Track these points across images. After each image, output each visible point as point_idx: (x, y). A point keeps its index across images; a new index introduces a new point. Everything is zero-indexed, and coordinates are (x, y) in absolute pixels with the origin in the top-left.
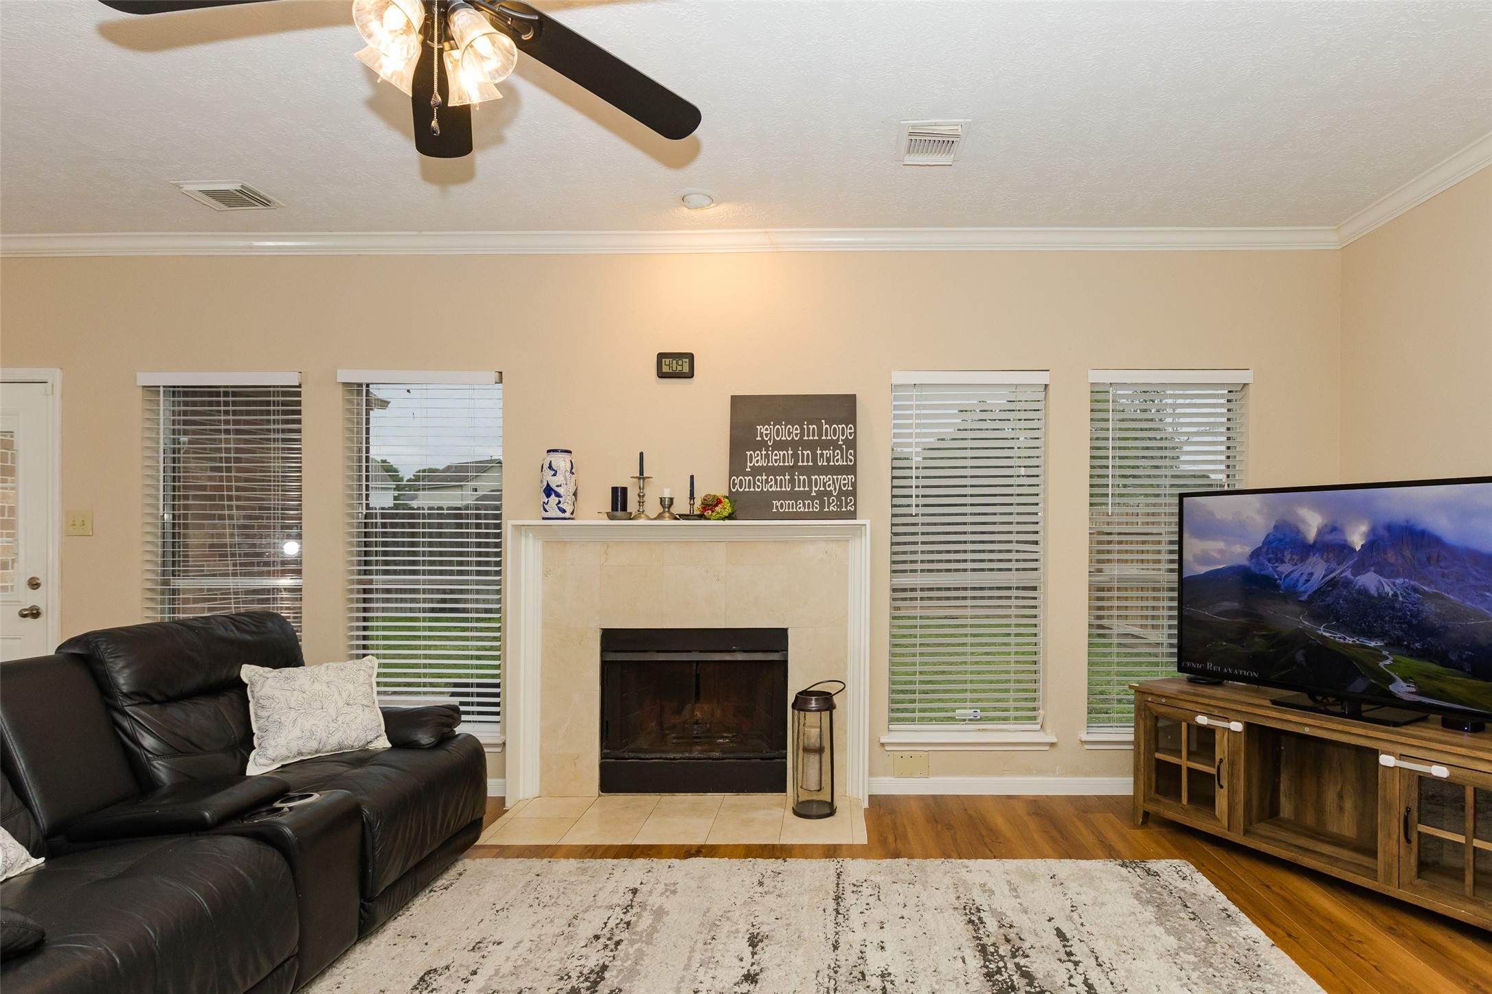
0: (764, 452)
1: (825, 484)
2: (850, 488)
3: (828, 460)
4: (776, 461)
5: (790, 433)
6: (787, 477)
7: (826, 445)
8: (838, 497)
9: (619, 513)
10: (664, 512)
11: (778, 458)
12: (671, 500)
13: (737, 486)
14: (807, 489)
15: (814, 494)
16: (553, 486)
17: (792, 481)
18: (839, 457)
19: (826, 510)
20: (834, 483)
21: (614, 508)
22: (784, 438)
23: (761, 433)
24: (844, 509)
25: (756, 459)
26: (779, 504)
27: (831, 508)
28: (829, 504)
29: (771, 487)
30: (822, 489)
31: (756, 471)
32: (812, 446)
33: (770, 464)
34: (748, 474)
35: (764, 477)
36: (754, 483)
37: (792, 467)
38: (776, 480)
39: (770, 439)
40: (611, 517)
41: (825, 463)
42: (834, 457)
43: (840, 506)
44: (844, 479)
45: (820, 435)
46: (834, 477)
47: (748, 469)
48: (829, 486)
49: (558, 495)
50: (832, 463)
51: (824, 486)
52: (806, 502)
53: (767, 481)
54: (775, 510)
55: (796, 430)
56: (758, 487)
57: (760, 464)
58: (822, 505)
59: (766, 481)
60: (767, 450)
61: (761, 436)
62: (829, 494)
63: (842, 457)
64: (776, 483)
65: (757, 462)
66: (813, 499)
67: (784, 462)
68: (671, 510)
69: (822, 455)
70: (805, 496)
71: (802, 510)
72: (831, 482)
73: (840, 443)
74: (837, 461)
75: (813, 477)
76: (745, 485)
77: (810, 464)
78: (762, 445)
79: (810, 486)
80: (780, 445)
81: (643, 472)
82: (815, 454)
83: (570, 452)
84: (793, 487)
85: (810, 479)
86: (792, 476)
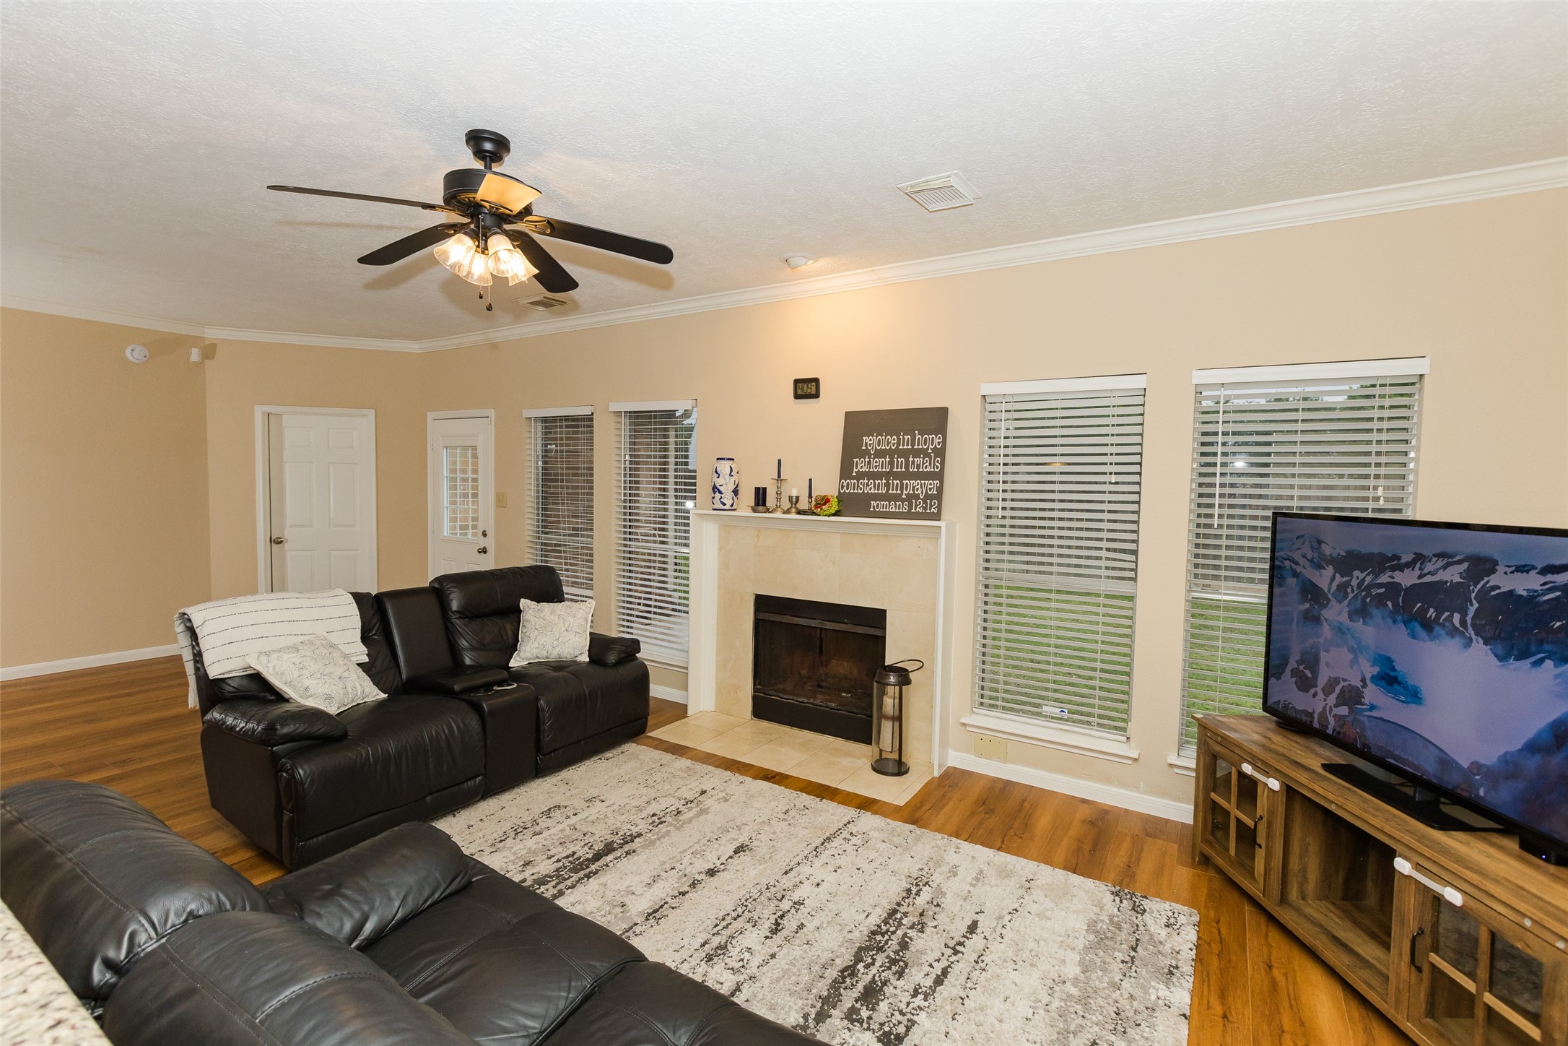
0: (867, 460)
1: (914, 488)
2: (935, 492)
3: (918, 467)
4: (876, 467)
5: (888, 443)
6: (884, 481)
7: (916, 453)
8: (924, 501)
9: (761, 508)
10: (791, 507)
11: (880, 465)
12: (797, 498)
13: (845, 488)
14: (899, 492)
15: (904, 496)
16: (718, 486)
17: (887, 485)
18: (928, 464)
19: (913, 511)
20: (921, 487)
21: (757, 504)
22: (883, 448)
23: (866, 443)
24: (928, 511)
25: (861, 465)
26: (875, 505)
27: (918, 509)
28: (916, 506)
29: (871, 489)
30: (911, 492)
31: (861, 476)
32: (905, 454)
33: (871, 470)
34: (854, 478)
35: (866, 481)
36: (858, 486)
37: (888, 473)
38: (875, 483)
39: (872, 449)
40: (755, 511)
41: (916, 470)
42: (923, 464)
43: (925, 508)
44: (931, 484)
45: (913, 445)
46: (923, 482)
47: (854, 474)
48: (917, 489)
49: (720, 492)
50: (921, 470)
51: (913, 490)
52: (898, 503)
53: (868, 485)
54: (872, 509)
55: (893, 440)
56: (861, 489)
57: (863, 470)
58: (910, 507)
59: (867, 483)
60: (870, 458)
61: (866, 446)
62: (917, 497)
63: (930, 464)
64: (874, 486)
65: (861, 467)
66: (903, 501)
67: (882, 468)
68: (797, 506)
69: (913, 462)
70: (896, 498)
71: (894, 510)
72: (919, 486)
73: (930, 451)
74: (926, 467)
75: (905, 482)
76: (852, 487)
77: (903, 470)
78: (867, 453)
79: (902, 490)
80: (880, 454)
81: (779, 476)
82: (907, 462)
83: (733, 459)
84: (888, 490)
85: (902, 484)
86: (888, 480)
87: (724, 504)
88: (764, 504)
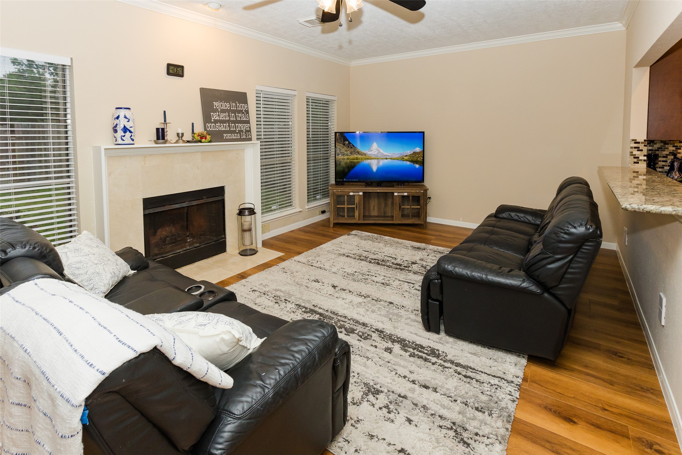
0: (217, 114)
1: (240, 127)
2: (249, 129)
4: (222, 117)
5: (226, 106)
6: (227, 124)
7: (239, 112)
8: (245, 132)
9: (161, 141)
10: (179, 139)
11: (223, 116)
12: (183, 134)
13: (209, 128)
14: (235, 129)
15: (237, 131)
16: (128, 127)
17: (229, 126)
18: (244, 117)
19: (242, 137)
20: (243, 127)
21: (158, 138)
22: (224, 108)
23: (215, 105)
24: (248, 137)
26: (226, 136)
27: (244, 137)
28: (243, 135)
29: (222, 128)
30: (240, 129)
31: (216, 122)
32: (234, 112)
33: (220, 119)
34: (212, 123)
35: (219, 124)
36: (216, 127)
37: (228, 120)
38: (223, 125)
39: (219, 108)
40: (157, 143)
41: (240, 119)
42: (242, 117)
43: (246, 136)
44: (246, 126)
45: (237, 108)
46: (243, 125)
47: (213, 121)
49: (130, 132)
50: (242, 119)
52: (235, 134)
53: (220, 126)
54: (225, 138)
55: (228, 105)
56: (217, 128)
57: (216, 118)
59: (220, 125)
60: (218, 113)
61: (216, 107)
62: (242, 131)
64: (224, 127)
65: (216, 117)
66: (237, 133)
67: (225, 118)
68: (183, 139)
69: (238, 116)
70: (234, 132)
71: (234, 138)
73: (244, 111)
75: (236, 125)
76: (211, 127)
77: (235, 119)
78: (216, 111)
80: (223, 111)
82: (236, 115)
84: (230, 128)
85: (235, 125)
86: (229, 124)
88: (163, 138)
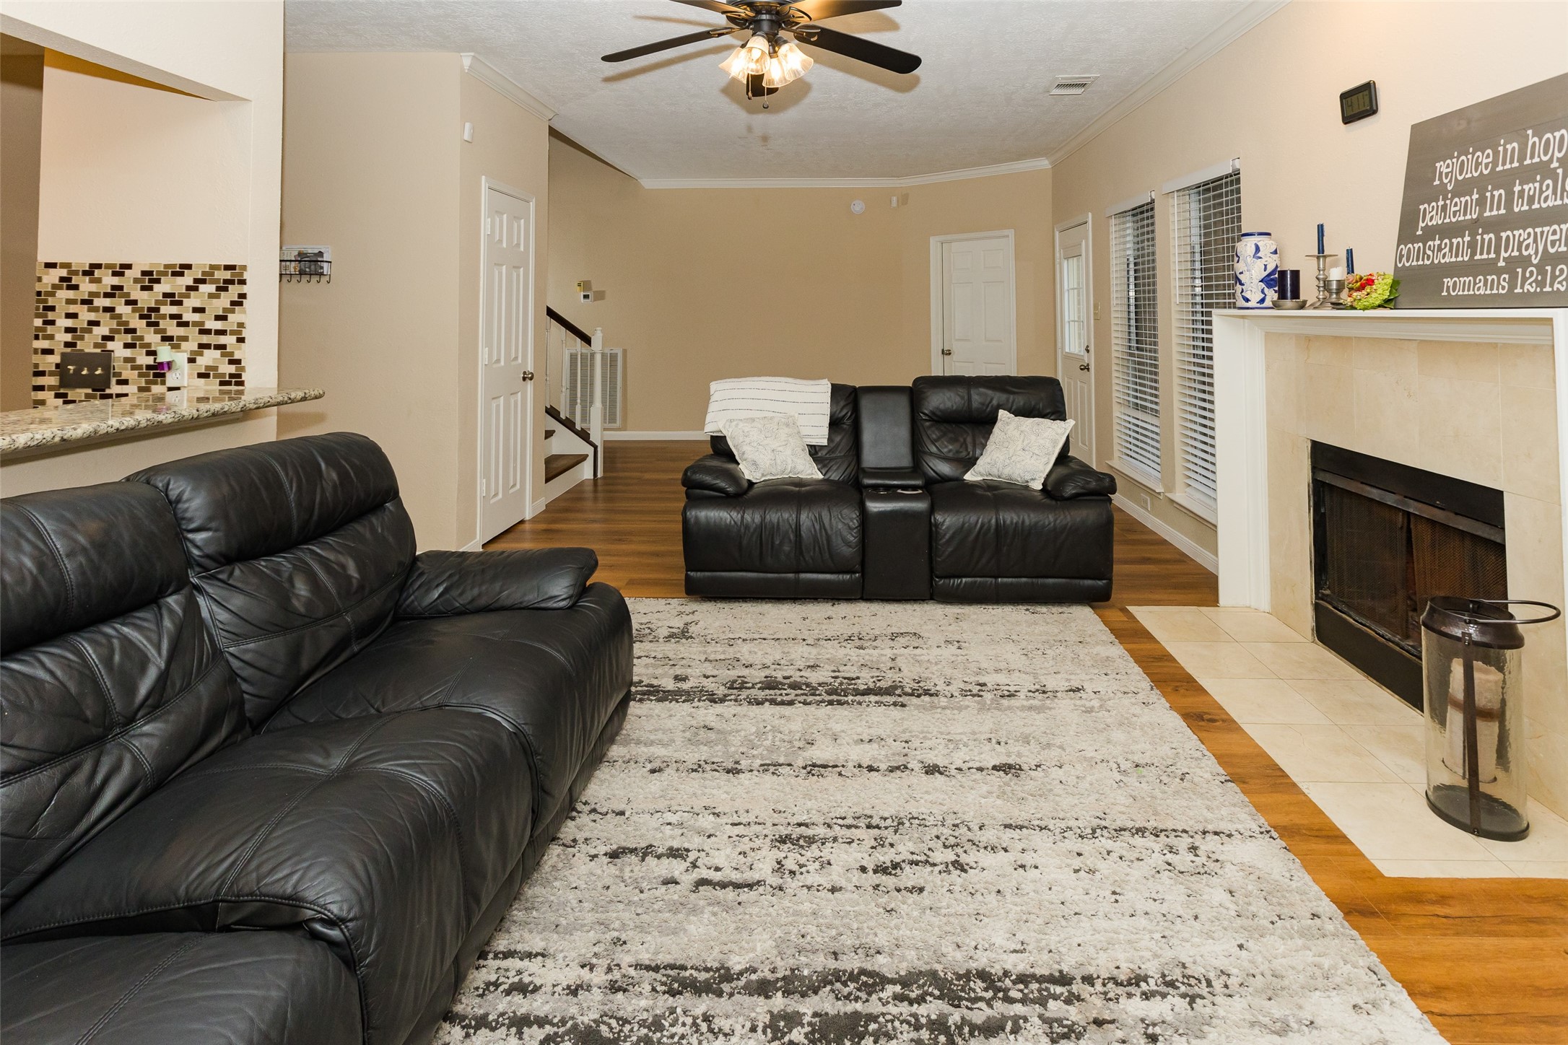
0: (1441, 203)
1: (1520, 244)
2: (1563, 249)
3: (1531, 200)
4: (1455, 213)
5: (1478, 164)
6: (1467, 239)
7: (1527, 174)
8: (1541, 269)
9: (1289, 303)
11: (1458, 209)
13: (1404, 259)
14: (1492, 255)
15: (1502, 264)
17: (1472, 245)
18: (1550, 192)
19: (1518, 290)
20: (1535, 241)
22: (1469, 175)
23: (1441, 173)
24: (1548, 289)
25: (1432, 216)
26: (1451, 284)
27: (1527, 287)
28: (1524, 279)
29: (1444, 256)
30: (1516, 253)
31: (1430, 233)
32: (1507, 179)
33: (1447, 220)
34: (1418, 239)
35: (1437, 242)
36: (1424, 253)
37: (1476, 221)
38: (1452, 244)
39: (1450, 181)
40: (1279, 307)
41: (1525, 207)
42: (1541, 192)
43: (1541, 284)
44: (1554, 233)
45: (1522, 158)
46: (1538, 230)
47: (1419, 232)
48: (1527, 247)
50: (1536, 206)
51: (1519, 249)
52: (1490, 278)
53: (1440, 249)
54: (1445, 293)
55: (1485, 157)
56: (1429, 258)
57: (1434, 222)
58: (1512, 285)
59: (1440, 246)
60: (1445, 198)
61: (1440, 179)
62: (1525, 261)
63: (1555, 193)
64: (1451, 250)
65: (1431, 219)
66: (1499, 272)
67: (1465, 214)
69: (1522, 192)
70: (1488, 268)
71: (1482, 292)
72: (1531, 240)
73: (1555, 165)
74: (1546, 199)
75: (1504, 235)
76: (1414, 256)
77: (1503, 211)
78: (1442, 191)
79: (1498, 252)
80: (1463, 188)
81: (1321, 249)
82: (1510, 194)
83: (1269, 234)
84: (1474, 253)
85: (1499, 239)
86: (1473, 235)
87: (1247, 300)
88: (1296, 294)
